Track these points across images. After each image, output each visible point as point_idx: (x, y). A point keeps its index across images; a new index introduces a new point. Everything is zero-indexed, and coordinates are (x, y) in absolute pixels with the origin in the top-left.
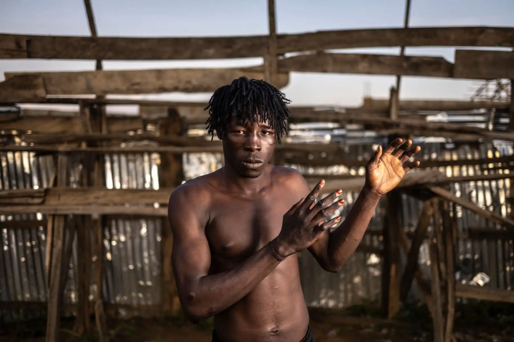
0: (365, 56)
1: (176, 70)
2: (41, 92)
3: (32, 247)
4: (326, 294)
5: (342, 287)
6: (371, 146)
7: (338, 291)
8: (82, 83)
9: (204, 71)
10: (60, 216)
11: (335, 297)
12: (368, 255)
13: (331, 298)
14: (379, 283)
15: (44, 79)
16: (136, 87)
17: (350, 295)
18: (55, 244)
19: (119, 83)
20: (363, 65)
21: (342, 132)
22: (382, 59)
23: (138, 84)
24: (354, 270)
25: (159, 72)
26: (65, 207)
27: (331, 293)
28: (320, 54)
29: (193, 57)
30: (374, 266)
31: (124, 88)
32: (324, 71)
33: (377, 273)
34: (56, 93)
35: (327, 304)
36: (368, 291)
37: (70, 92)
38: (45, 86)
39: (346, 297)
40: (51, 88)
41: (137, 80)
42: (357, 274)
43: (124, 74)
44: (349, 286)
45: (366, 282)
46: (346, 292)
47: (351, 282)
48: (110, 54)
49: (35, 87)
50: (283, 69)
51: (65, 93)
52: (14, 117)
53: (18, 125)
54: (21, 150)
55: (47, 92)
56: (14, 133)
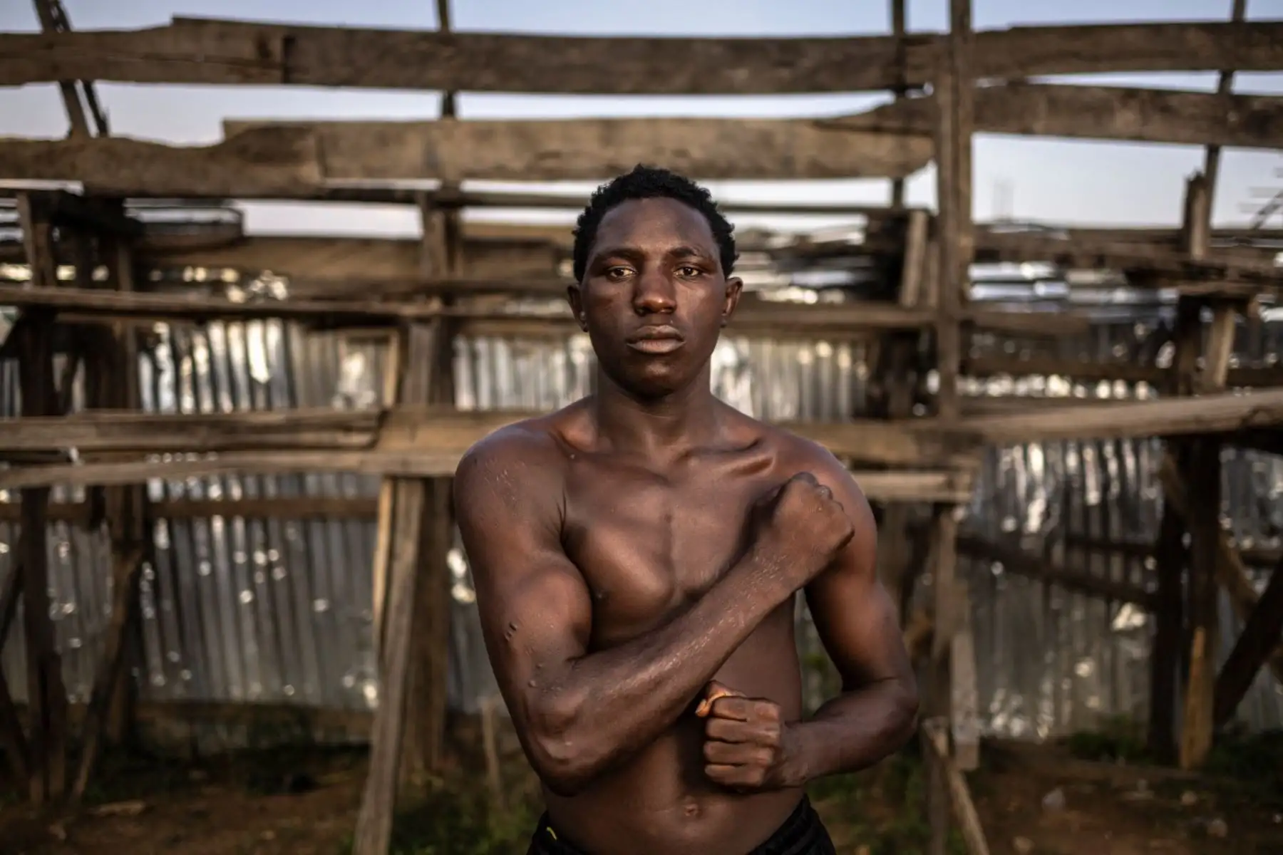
0: (1130, 94)
1: (653, 122)
2: (311, 173)
3: (270, 566)
4: (1005, 702)
5: (1047, 687)
6: (1131, 325)
7: (1036, 694)
8: (413, 151)
9: (720, 123)
10: (410, 478)
11: (1029, 712)
12: (1115, 605)
13: (1018, 712)
14: (1144, 678)
15: (321, 140)
16: (550, 163)
17: (1067, 708)
18: (398, 549)
19: (504, 153)
20: (1126, 118)
21: (1058, 289)
22: (1174, 102)
23: (556, 155)
24: (1079, 645)
25: (609, 126)
26: (426, 458)
27: (1016, 702)
28: (1017, 86)
29: (696, 88)
30: (1130, 633)
31: (517, 164)
32: (1026, 131)
33: (1136, 651)
34: (346, 174)
35: (1006, 727)
36: (1114, 699)
37: (383, 173)
38: (321, 157)
39: (1057, 713)
40: (336, 162)
41: (553, 145)
42: (1086, 653)
43: (521, 130)
44: (1066, 686)
45: (1108, 674)
46: (1057, 697)
47: (1072, 674)
48: (488, 77)
49: (295, 158)
50: (919, 124)
51: (370, 172)
52: (228, 234)
53: (240, 256)
54: (244, 315)
55: (327, 171)
56: (229, 275)
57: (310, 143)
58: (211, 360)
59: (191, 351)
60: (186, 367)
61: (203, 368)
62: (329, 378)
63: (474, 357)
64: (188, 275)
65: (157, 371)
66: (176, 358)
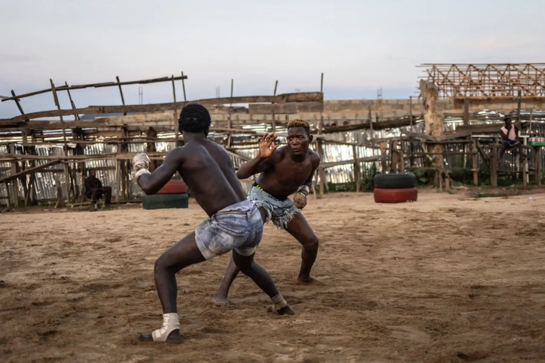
2: (107, 124)
8: (120, 120)
15: (108, 120)
19: (132, 120)
34: (111, 124)
37: (116, 123)
43: (134, 117)
48: (129, 110)
49: (105, 122)
51: (114, 123)
52: (96, 131)
53: (97, 134)
54: (98, 143)
55: (109, 123)
56: (96, 137)
57: (106, 120)
58: (94, 149)
59: (91, 148)
60: (90, 150)
61: (93, 150)
62: (110, 150)
63: (130, 146)
64: (90, 137)
65: (86, 150)
66: (89, 148)
